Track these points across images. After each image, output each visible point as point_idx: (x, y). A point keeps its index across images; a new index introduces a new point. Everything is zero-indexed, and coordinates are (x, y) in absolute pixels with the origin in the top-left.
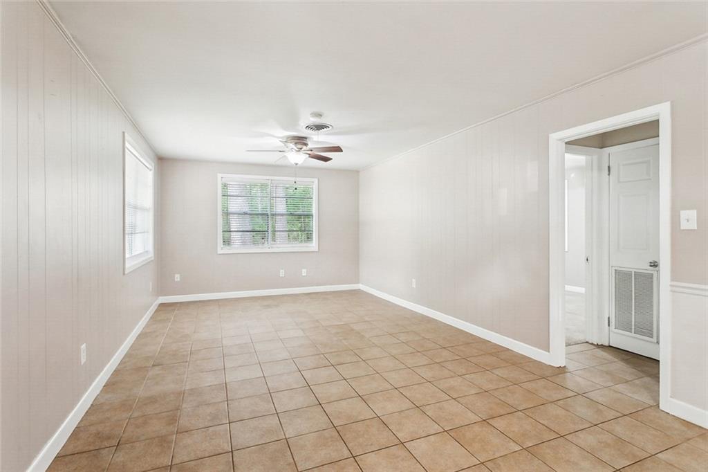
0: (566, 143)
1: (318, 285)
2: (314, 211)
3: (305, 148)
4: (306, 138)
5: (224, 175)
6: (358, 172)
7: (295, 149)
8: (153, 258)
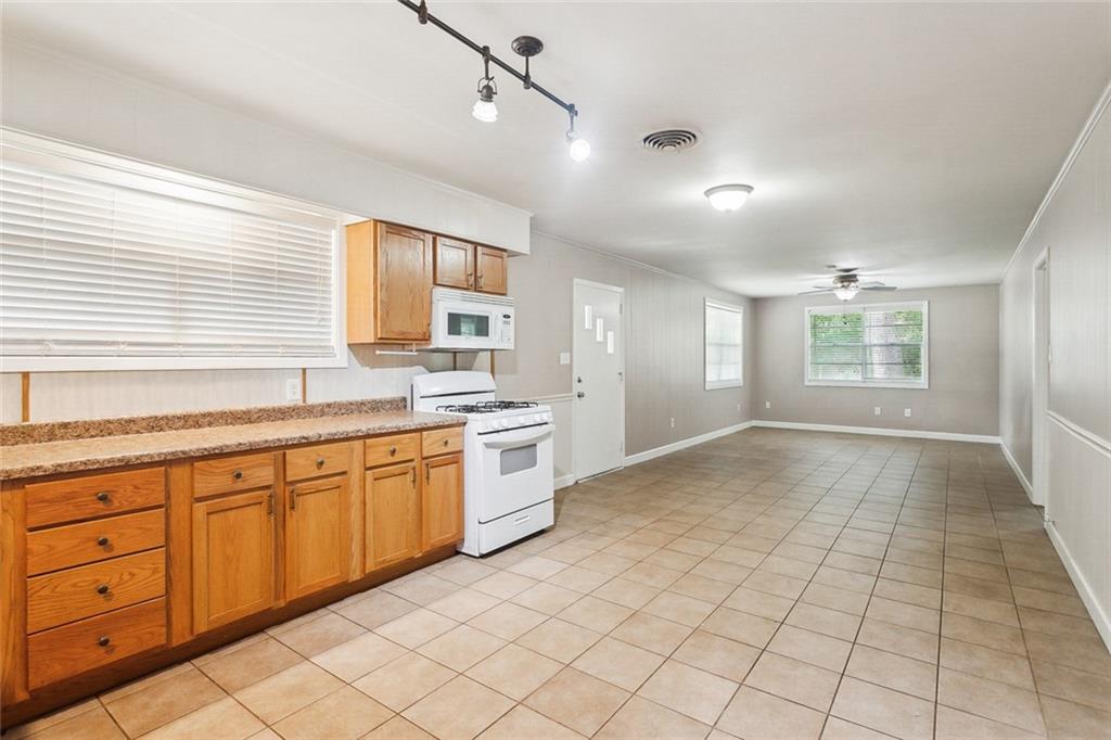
1: (928, 430)
2: (925, 341)
5: (812, 307)
6: (998, 285)
7: (843, 286)
8: (741, 385)
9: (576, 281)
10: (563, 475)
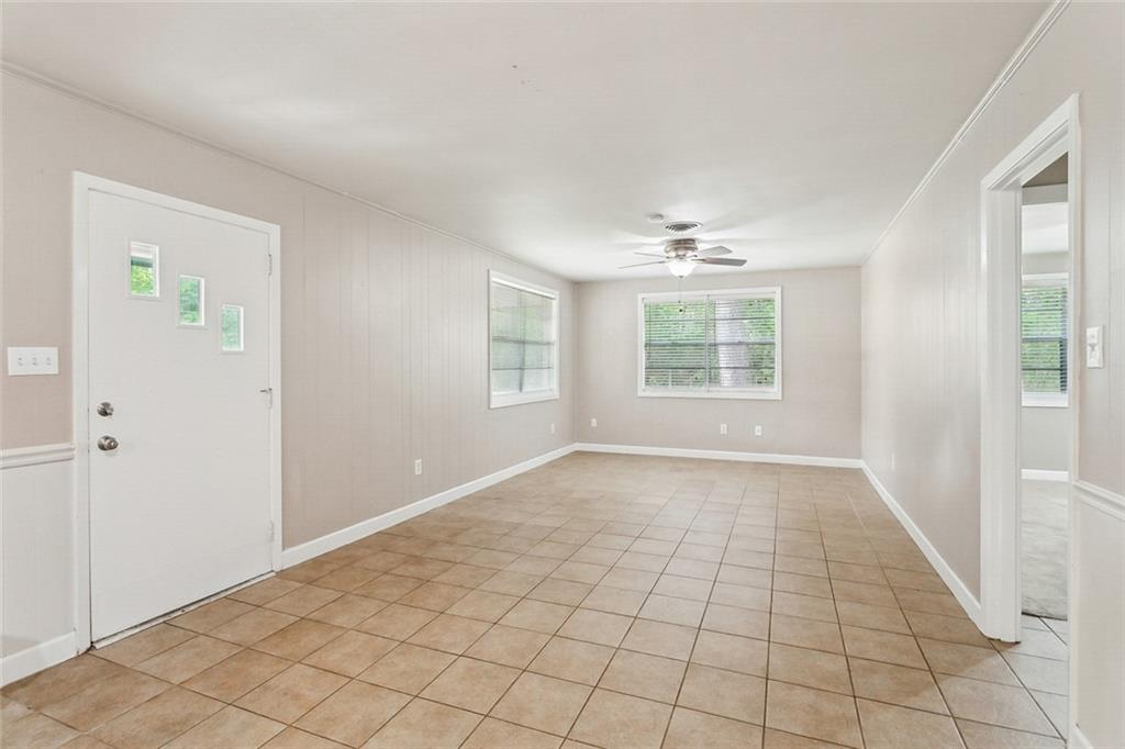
0: (1024, 186)
1: (781, 452)
2: (778, 340)
3: (690, 253)
4: (693, 240)
5: (645, 295)
6: (859, 267)
7: (678, 256)
8: (558, 397)
9: (80, 180)
10: (37, 643)
